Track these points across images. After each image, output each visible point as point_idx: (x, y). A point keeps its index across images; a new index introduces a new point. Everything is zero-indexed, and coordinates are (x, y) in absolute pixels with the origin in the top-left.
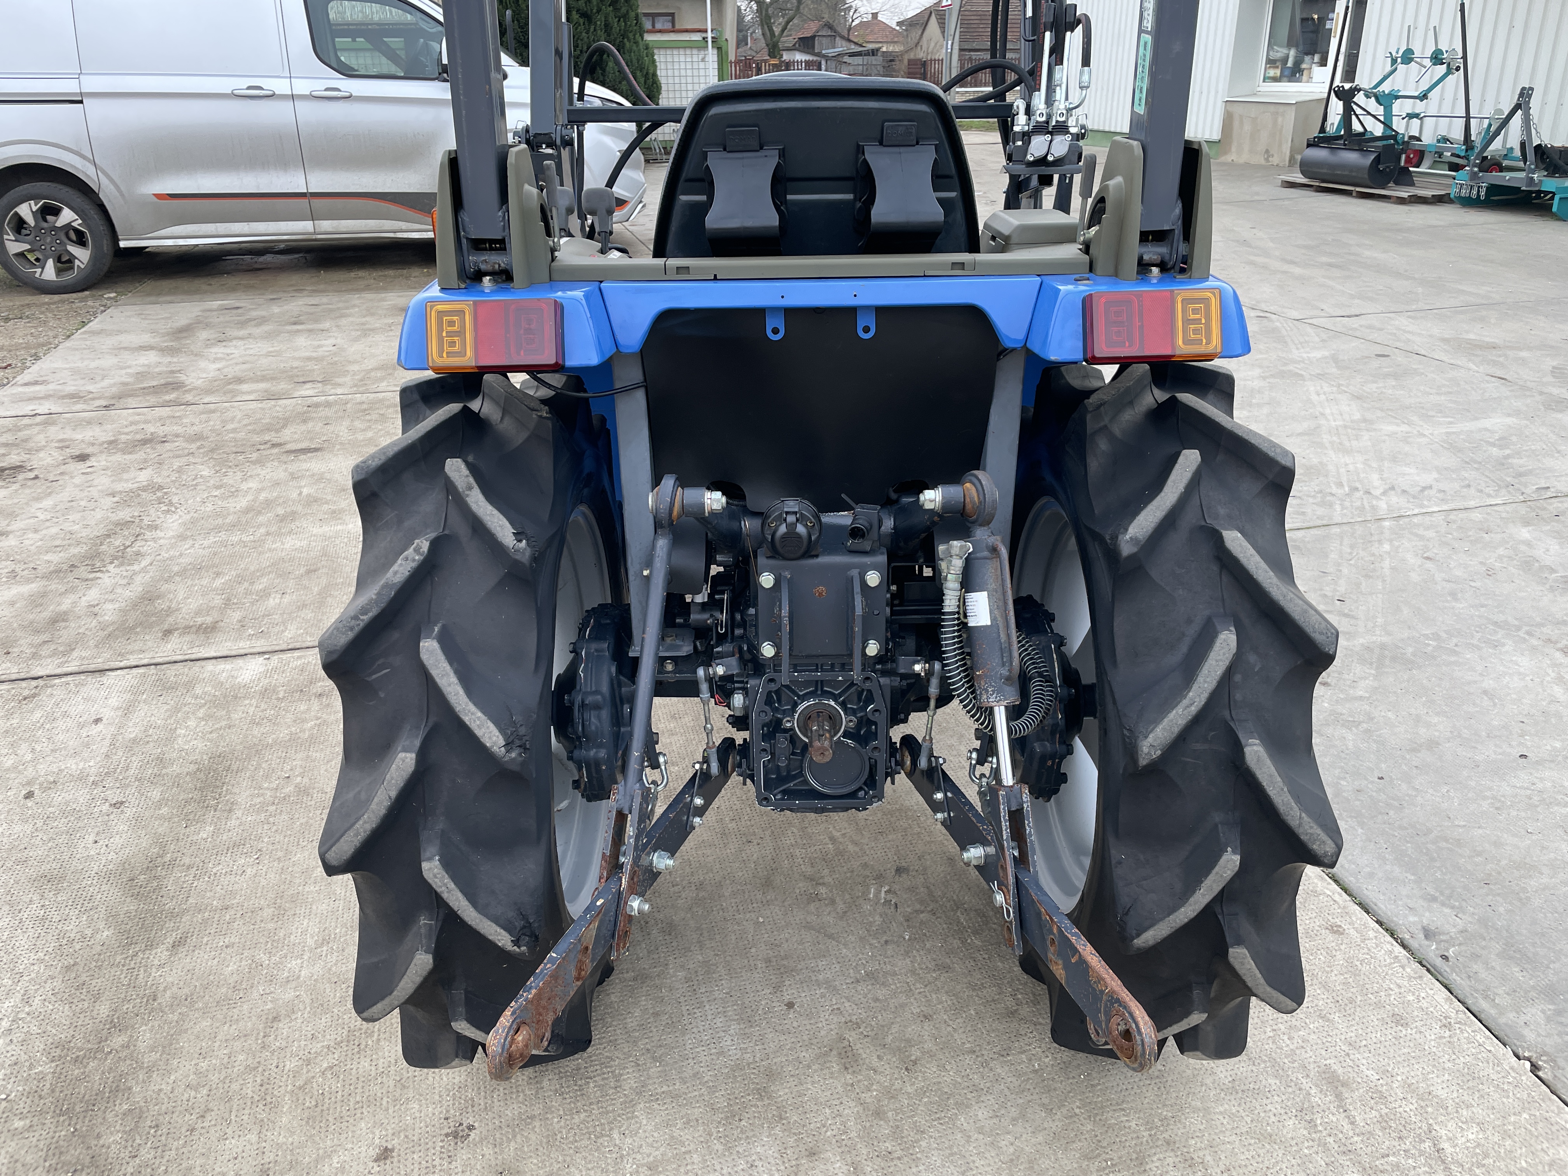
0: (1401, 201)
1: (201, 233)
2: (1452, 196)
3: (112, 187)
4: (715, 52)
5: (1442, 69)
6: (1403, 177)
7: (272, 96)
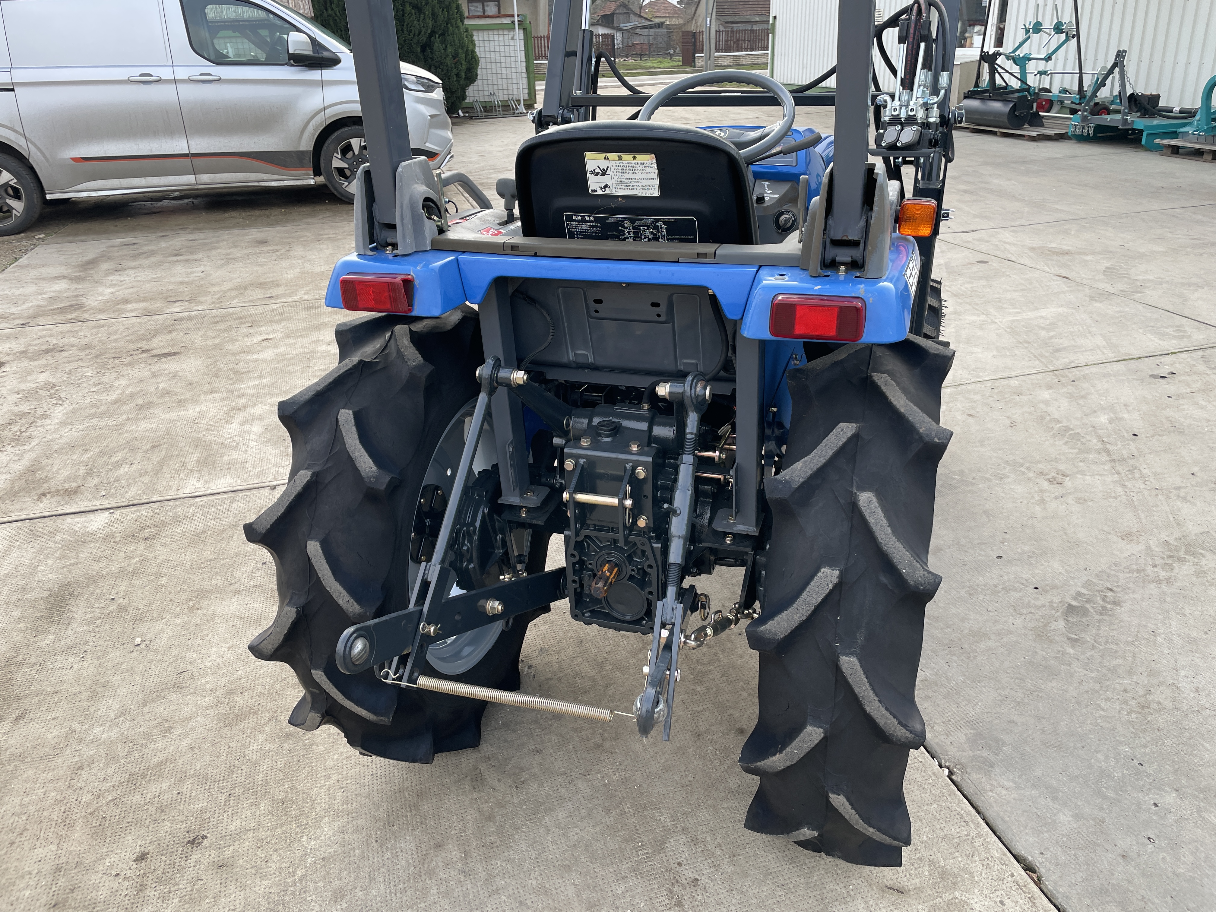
0: (1032, 139)
1: (108, 187)
2: (1069, 134)
3: (39, 154)
4: (522, 32)
5: (1063, 37)
6: (1036, 120)
7: (159, 81)
